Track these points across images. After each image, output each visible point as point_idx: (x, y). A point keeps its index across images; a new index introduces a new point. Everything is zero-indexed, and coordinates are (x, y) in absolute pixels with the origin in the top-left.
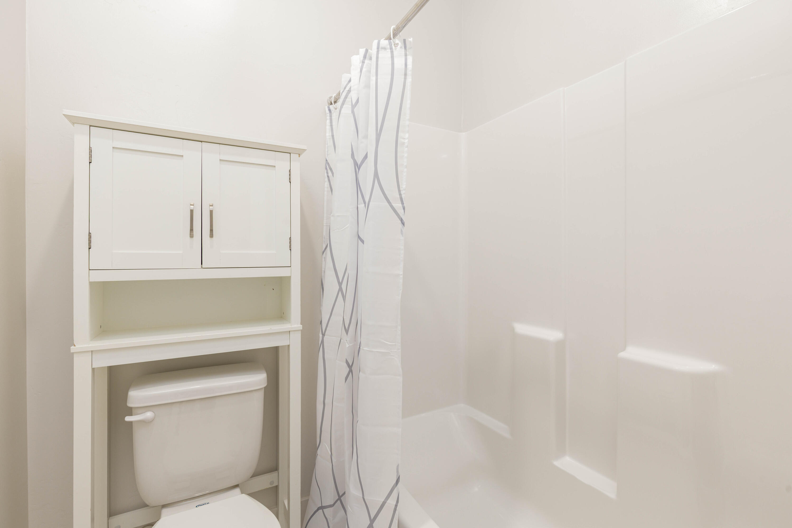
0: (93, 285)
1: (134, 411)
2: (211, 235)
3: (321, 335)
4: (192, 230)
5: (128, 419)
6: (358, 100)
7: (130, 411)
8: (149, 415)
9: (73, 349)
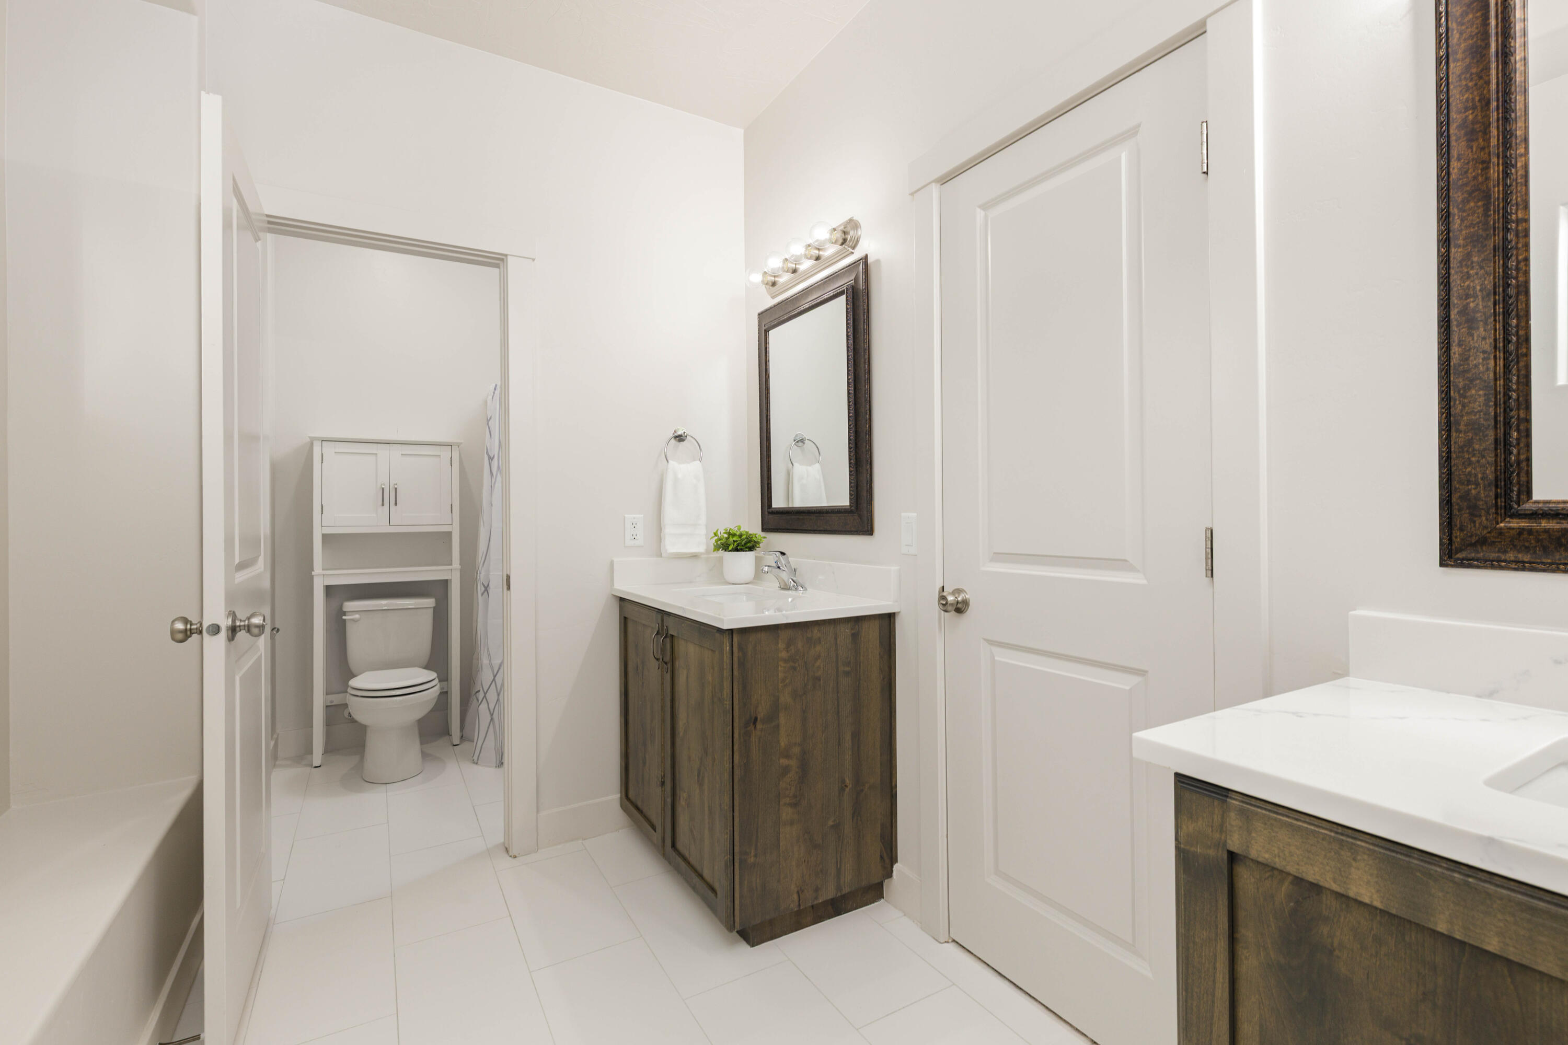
0: (324, 536)
1: (347, 614)
2: (396, 504)
3: (475, 574)
4: (383, 500)
5: (344, 617)
6: (491, 417)
7: (344, 613)
8: (357, 616)
9: (313, 573)
